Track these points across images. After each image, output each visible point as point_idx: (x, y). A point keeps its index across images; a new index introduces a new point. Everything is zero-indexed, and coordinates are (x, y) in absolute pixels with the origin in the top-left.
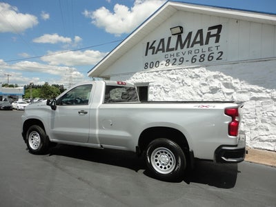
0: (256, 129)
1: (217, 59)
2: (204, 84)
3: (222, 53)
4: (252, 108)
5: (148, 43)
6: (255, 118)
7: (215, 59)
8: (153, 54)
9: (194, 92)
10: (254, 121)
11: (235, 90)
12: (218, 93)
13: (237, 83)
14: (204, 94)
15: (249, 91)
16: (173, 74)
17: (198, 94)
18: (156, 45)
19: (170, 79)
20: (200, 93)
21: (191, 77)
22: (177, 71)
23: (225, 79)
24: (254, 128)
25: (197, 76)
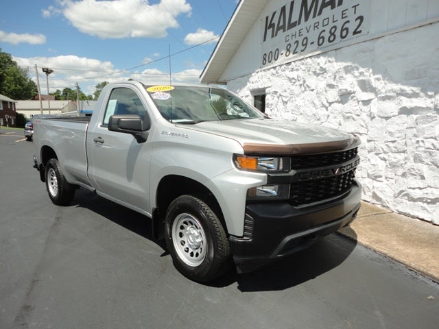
0: (404, 175)
1: (355, 33)
2: (331, 86)
3: (361, 18)
4: (399, 132)
5: (267, 18)
6: (404, 152)
7: (350, 34)
8: (272, 37)
9: (317, 102)
10: (401, 157)
11: (376, 94)
12: (350, 102)
13: (378, 79)
14: (330, 104)
15: (398, 95)
16: (292, 70)
17: (324, 106)
18: (275, 21)
19: (290, 79)
20: (325, 103)
21: (315, 73)
22: (298, 63)
23: (361, 74)
24: (400, 171)
25: (324, 71)
